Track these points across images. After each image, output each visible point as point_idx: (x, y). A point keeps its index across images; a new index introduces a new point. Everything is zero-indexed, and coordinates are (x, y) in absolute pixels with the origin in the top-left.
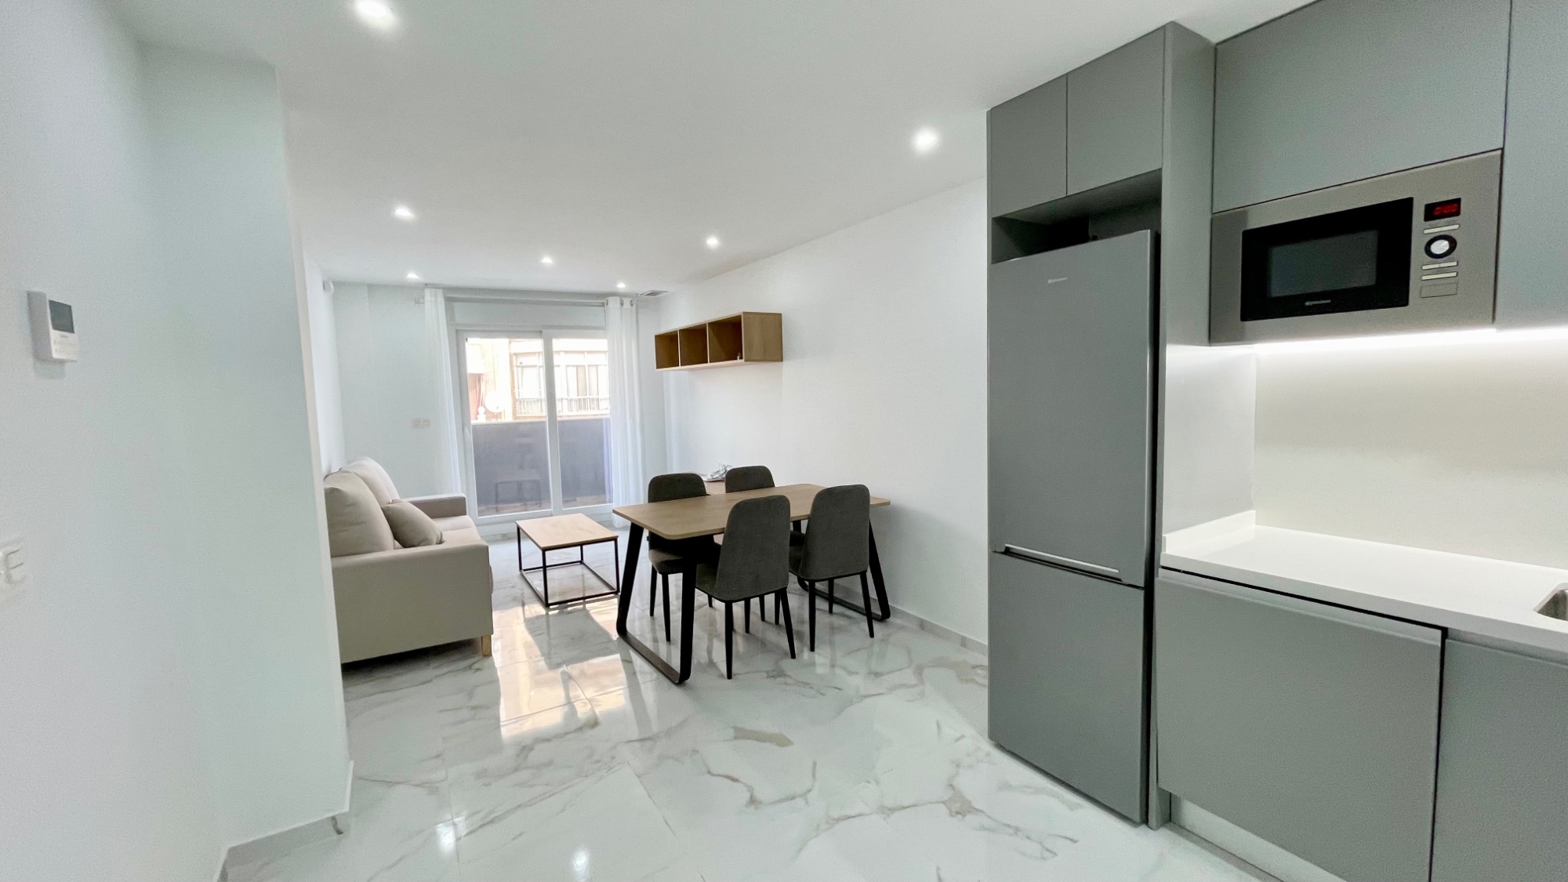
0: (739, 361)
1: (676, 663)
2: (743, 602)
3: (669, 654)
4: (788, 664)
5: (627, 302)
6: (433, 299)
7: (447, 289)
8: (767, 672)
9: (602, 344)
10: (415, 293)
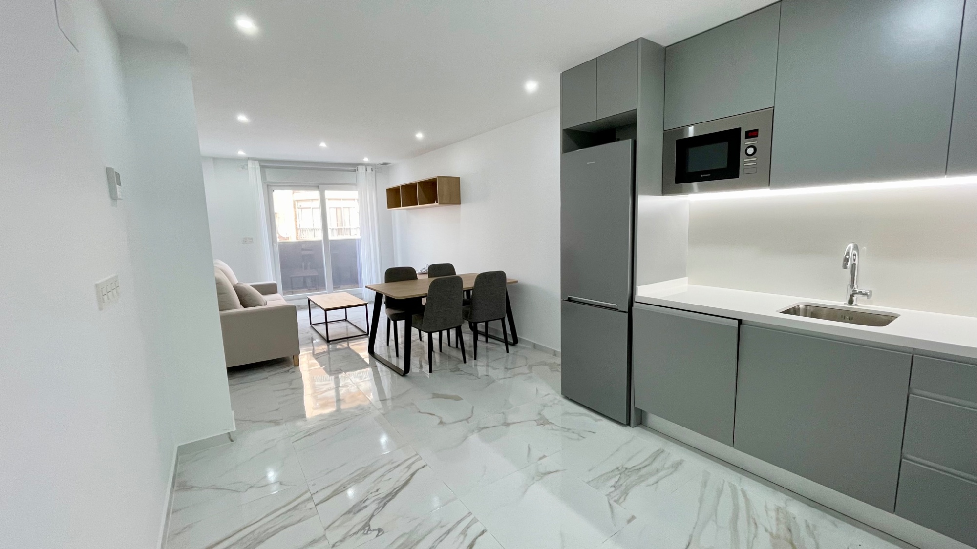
0: (435, 204)
1: (402, 366)
2: (438, 333)
3: (398, 363)
4: (462, 366)
5: (369, 169)
6: (253, 167)
7: (261, 161)
8: (450, 369)
9: (354, 194)
10: (242, 163)
